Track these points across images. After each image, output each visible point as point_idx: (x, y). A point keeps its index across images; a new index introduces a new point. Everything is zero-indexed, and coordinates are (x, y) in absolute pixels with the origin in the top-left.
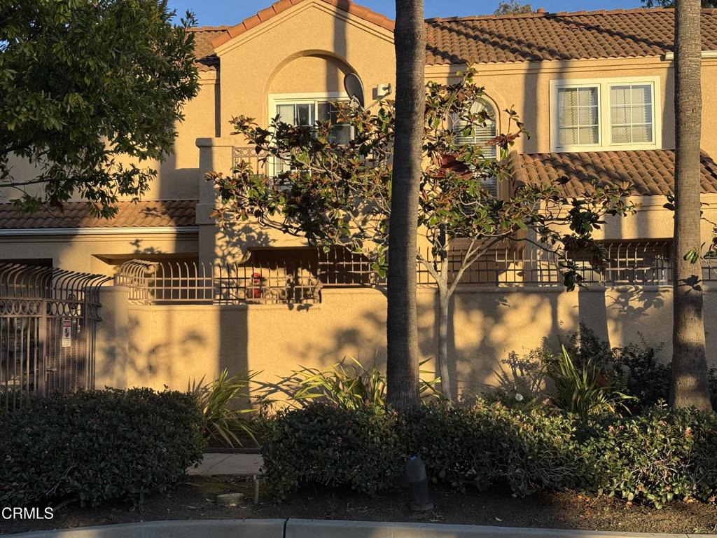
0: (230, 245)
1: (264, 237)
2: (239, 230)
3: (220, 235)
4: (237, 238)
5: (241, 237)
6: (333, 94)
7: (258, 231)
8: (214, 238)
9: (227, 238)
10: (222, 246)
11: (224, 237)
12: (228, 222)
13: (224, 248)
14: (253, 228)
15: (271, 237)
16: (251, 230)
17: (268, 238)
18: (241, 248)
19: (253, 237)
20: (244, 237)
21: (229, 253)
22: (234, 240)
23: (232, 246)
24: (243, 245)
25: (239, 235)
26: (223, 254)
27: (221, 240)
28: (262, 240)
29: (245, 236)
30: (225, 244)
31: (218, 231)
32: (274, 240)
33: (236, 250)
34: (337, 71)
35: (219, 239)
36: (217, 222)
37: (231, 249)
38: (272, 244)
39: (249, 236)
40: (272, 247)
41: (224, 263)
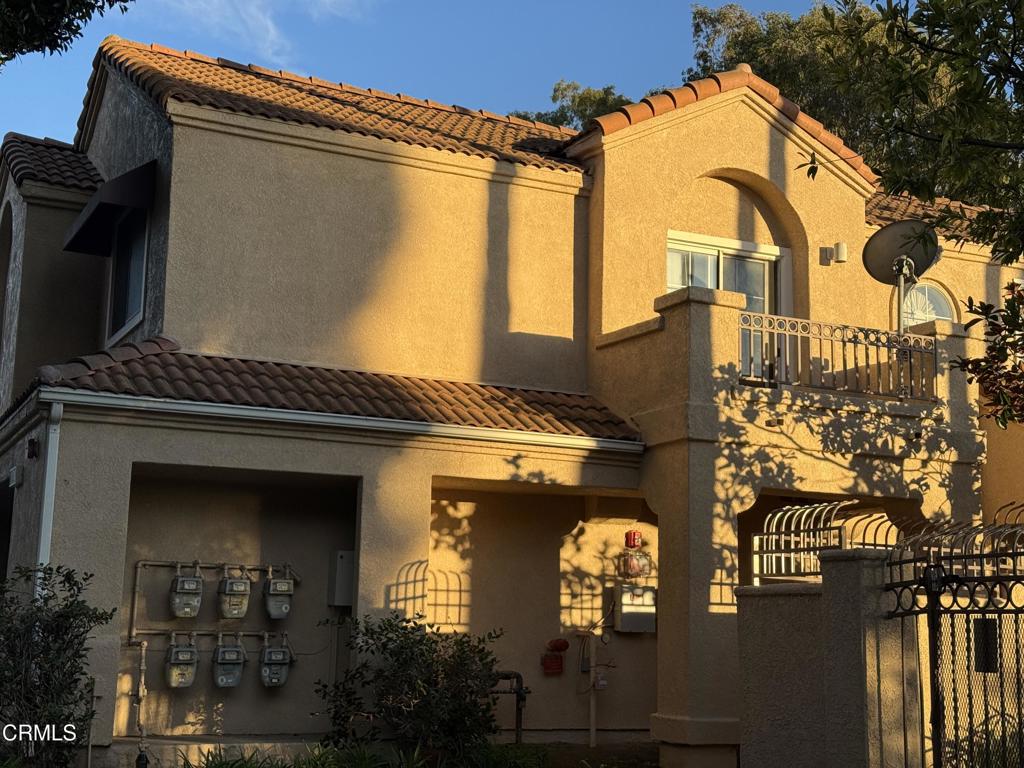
0: (737, 480)
1: (786, 471)
2: (751, 457)
3: (722, 461)
4: (748, 469)
5: (753, 468)
6: (749, 246)
7: (778, 459)
8: (714, 465)
9: (732, 469)
10: (725, 481)
11: (728, 466)
12: (737, 440)
13: (728, 485)
14: (772, 455)
15: (797, 474)
16: (767, 458)
17: (793, 475)
18: (754, 488)
19: (771, 470)
20: (757, 469)
21: (736, 496)
22: (743, 473)
23: (739, 484)
24: (757, 482)
25: (750, 465)
26: (727, 495)
27: (724, 472)
28: (784, 476)
29: (759, 467)
30: (730, 479)
31: (719, 454)
32: (802, 479)
33: (746, 491)
35: (720, 468)
36: (721, 439)
37: (738, 488)
38: (798, 485)
39: (765, 467)
40: (799, 491)
41: (727, 513)
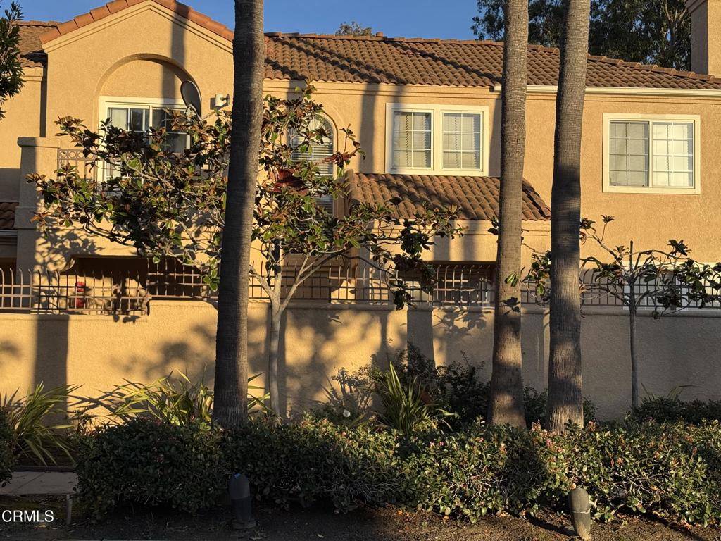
0: (52, 251)
1: (90, 244)
2: (63, 237)
3: (41, 241)
4: (60, 244)
5: (64, 243)
6: (169, 101)
7: (83, 238)
8: (35, 243)
9: (49, 245)
10: (43, 252)
11: (46, 243)
12: (50, 227)
13: (45, 254)
14: (79, 235)
15: (97, 245)
16: (76, 237)
17: (95, 246)
18: (64, 255)
19: (78, 244)
20: (67, 244)
21: (51, 260)
22: (57, 247)
23: (53, 253)
24: (67, 251)
25: (62, 242)
26: (44, 260)
27: (42, 246)
28: (87, 247)
29: (69, 242)
30: (46, 250)
31: (39, 236)
32: (101, 249)
33: (58, 257)
34: (174, 77)
35: (40, 245)
36: (38, 227)
37: (52, 256)
38: (98, 252)
39: (74, 243)
40: (99, 255)
41: (44, 271)
